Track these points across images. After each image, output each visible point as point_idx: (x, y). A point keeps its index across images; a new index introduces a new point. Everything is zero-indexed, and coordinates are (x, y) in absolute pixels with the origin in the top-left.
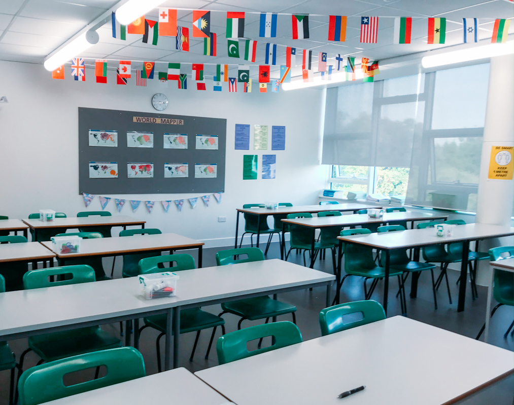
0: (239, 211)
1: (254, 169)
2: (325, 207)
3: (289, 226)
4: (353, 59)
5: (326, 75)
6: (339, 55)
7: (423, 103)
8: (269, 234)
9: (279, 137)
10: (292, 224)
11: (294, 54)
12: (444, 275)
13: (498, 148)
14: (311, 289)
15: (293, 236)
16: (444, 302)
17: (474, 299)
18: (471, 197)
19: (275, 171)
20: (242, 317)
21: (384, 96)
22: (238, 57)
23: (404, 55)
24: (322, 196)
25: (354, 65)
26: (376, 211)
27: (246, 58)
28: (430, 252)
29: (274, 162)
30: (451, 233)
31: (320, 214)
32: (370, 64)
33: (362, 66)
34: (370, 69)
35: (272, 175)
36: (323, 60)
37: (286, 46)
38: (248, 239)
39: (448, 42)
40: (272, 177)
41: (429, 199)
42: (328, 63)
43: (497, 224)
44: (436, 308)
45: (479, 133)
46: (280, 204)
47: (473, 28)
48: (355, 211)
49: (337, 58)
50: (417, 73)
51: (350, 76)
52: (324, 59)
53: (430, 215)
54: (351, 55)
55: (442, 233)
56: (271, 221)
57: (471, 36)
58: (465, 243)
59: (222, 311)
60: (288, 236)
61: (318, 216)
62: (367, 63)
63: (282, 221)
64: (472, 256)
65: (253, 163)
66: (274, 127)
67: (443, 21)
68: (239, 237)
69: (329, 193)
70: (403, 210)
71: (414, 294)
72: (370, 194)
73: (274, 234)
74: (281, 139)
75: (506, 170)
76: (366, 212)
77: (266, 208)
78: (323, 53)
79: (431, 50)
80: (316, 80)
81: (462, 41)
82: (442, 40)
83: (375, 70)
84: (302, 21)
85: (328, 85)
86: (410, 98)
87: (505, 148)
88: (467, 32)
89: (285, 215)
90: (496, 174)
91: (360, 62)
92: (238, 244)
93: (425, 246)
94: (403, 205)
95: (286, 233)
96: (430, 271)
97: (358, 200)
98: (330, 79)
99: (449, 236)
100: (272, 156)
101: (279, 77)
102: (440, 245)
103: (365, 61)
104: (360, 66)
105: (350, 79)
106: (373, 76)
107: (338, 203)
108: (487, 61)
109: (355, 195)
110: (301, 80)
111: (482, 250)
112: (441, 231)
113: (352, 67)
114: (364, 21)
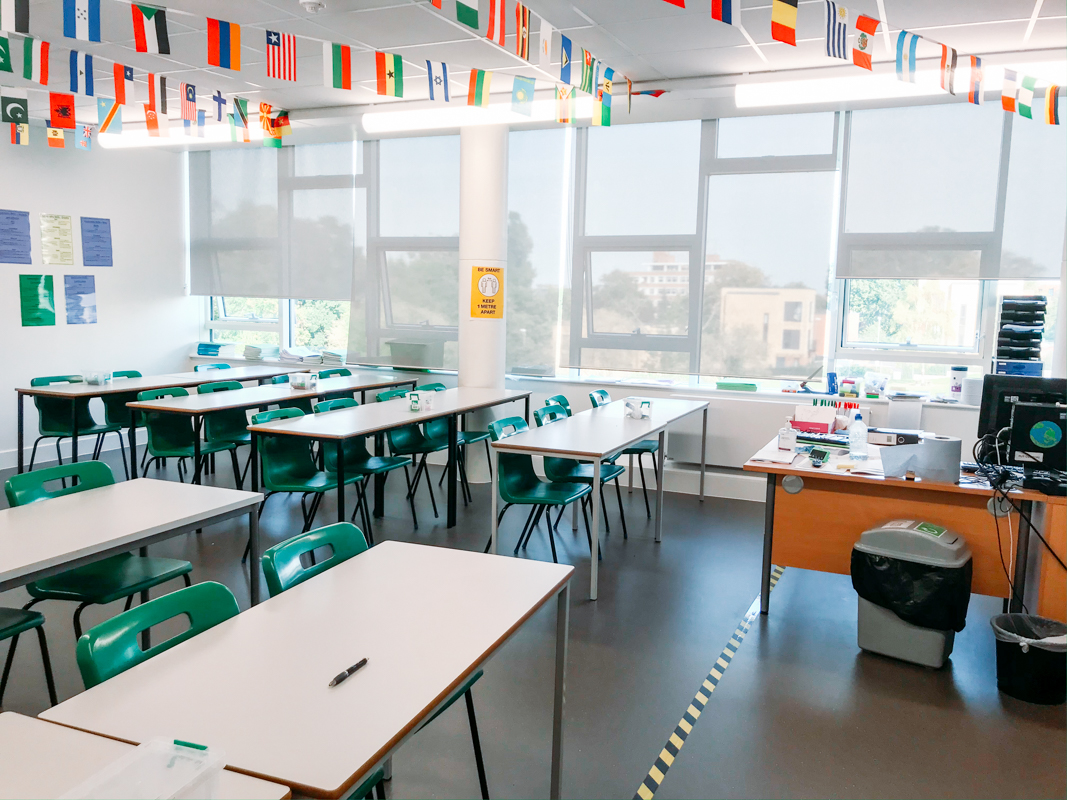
0: (21, 394)
1: (44, 303)
2: (206, 374)
3: (143, 415)
4: (245, 102)
5: (194, 127)
6: (219, 92)
7: (364, 191)
8: (96, 436)
9: (97, 240)
10: (148, 411)
11: (131, 78)
12: (424, 471)
13: (480, 269)
14: (199, 531)
15: (153, 435)
16: (426, 517)
17: (466, 505)
18: (448, 345)
19: (94, 308)
20: (80, 603)
21: (298, 174)
22: (9, 69)
23: (332, 107)
24: (195, 354)
25: (247, 114)
26: (303, 378)
27: (28, 74)
28: (399, 438)
29: (91, 289)
30: (433, 404)
31: (203, 388)
32: (274, 116)
33: (262, 118)
34: (275, 124)
35: (86, 315)
36: (188, 99)
37: (114, 62)
38: (49, 450)
39: (407, 94)
40: (88, 321)
41: (386, 352)
42: (199, 106)
43: (488, 387)
44: (416, 528)
45: (452, 245)
46: (116, 374)
47: (442, 78)
48: (261, 380)
49: (215, 98)
50: (350, 140)
51: (239, 133)
52: (191, 96)
53: (390, 378)
54: (241, 95)
55: (418, 406)
56: (97, 410)
57: (439, 89)
58: (449, 419)
59: (31, 598)
60: (142, 435)
61: (199, 392)
62: (269, 112)
63: (128, 407)
64: (460, 439)
65: (41, 290)
66: (85, 221)
67: (398, 60)
68: (28, 448)
69: (207, 349)
70: (345, 373)
71: (379, 512)
72: (286, 346)
73: (107, 435)
74: (101, 244)
75: (493, 304)
76: (286, 380)
77: (85, 382)
78: (188, 85)
79: (375, 104)
80: (174, 133)
81: (428, 96)
82: (399, 91)
83: (283, 127)
84: (153, 18)
85: (191, 146)
86: (340, 182)
87: (490, 270)
88: (434, 83)
89: (133, 395)
90: (481, 309)
91: (258, 110)
92: (26, 462)
93: (390, 430)
94: (344, 365)
95: (137, 430)
96: (403, 468)
97: (265, 359)
98: (201, 135)
99: (428, 409)
100: (86, 277)
101: (95, 120)
102: (412, 427)
103: (266, 109)
104: (258, 117)
105: (240, 139)
106: (280, 138)
107: (229, 367)
108: (456, 132)
109: (259, 351)
110: (144, 131)
111: (470, 428)
112: (416, 402)
113: (242, 117)
114: (272, 39)
